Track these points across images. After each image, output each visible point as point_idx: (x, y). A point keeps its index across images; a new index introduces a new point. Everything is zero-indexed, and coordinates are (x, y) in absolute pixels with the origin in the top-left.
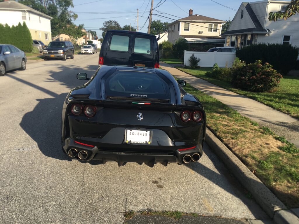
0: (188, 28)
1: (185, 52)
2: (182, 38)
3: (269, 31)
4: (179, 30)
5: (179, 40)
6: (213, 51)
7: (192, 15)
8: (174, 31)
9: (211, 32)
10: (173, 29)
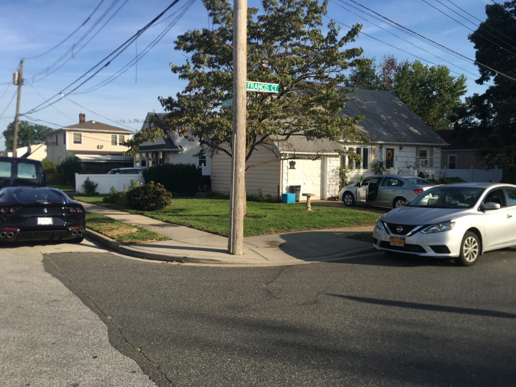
0: (79, 140)
1: (77, 175)
2: (71, 155)
3: (181, 147)
4: (65, 143)
5: (67, 159)
6: (114, 172)
7: (84, 121)
8: (57, 144)
9: (115, 146)
10: (55, 140)
